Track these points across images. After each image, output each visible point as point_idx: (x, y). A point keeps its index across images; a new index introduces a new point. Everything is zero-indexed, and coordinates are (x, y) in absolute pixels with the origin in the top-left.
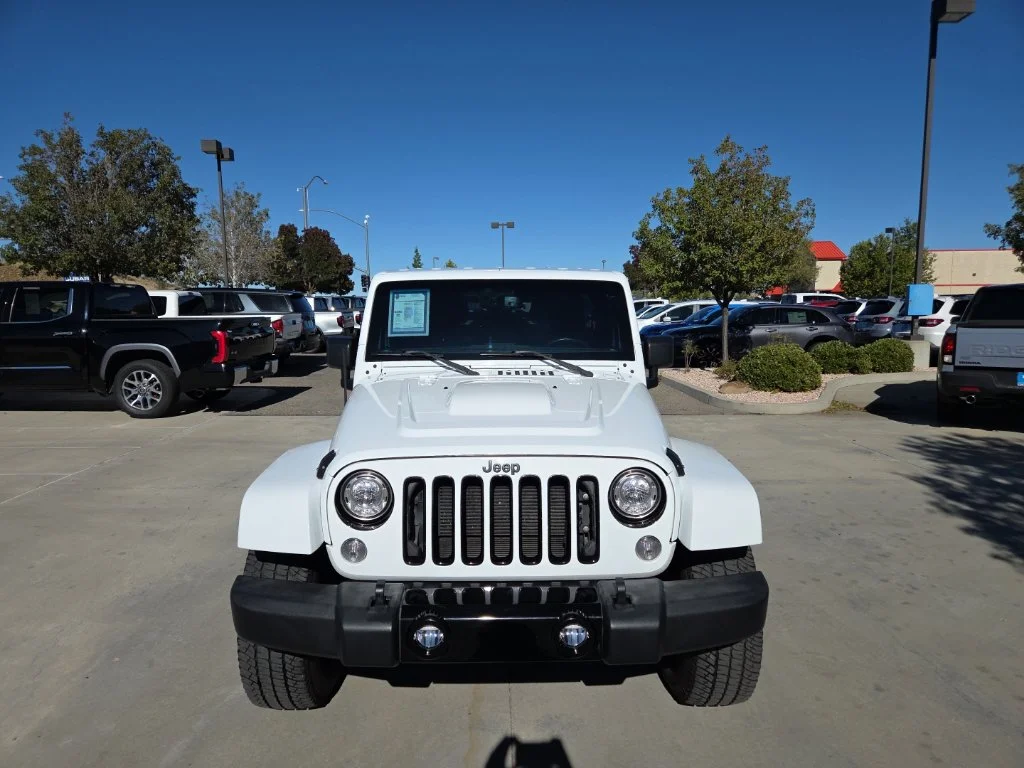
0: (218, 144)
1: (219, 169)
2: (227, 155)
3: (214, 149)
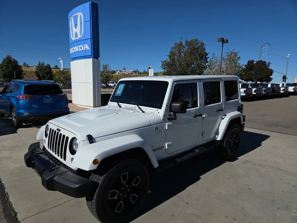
0: (223, 39)
1: (222, 46)
2: (225, 42)
3: (221, 40)
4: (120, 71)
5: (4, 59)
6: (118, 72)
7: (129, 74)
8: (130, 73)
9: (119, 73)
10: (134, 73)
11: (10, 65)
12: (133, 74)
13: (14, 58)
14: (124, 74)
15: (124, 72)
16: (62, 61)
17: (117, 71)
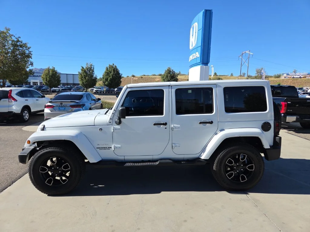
4: (288, 74)
5: (165, 71)
6: (285, 75)
7: (300, 77)
8: (302, 77)
9: (285, 77)
10: (308, 76)
11: (169, 75)
12: (307, 78)
13: (172, 69)
14: (293, 77)
15: (294, 75)
16: (213, 68)
17: (283, 74)
